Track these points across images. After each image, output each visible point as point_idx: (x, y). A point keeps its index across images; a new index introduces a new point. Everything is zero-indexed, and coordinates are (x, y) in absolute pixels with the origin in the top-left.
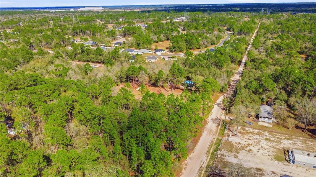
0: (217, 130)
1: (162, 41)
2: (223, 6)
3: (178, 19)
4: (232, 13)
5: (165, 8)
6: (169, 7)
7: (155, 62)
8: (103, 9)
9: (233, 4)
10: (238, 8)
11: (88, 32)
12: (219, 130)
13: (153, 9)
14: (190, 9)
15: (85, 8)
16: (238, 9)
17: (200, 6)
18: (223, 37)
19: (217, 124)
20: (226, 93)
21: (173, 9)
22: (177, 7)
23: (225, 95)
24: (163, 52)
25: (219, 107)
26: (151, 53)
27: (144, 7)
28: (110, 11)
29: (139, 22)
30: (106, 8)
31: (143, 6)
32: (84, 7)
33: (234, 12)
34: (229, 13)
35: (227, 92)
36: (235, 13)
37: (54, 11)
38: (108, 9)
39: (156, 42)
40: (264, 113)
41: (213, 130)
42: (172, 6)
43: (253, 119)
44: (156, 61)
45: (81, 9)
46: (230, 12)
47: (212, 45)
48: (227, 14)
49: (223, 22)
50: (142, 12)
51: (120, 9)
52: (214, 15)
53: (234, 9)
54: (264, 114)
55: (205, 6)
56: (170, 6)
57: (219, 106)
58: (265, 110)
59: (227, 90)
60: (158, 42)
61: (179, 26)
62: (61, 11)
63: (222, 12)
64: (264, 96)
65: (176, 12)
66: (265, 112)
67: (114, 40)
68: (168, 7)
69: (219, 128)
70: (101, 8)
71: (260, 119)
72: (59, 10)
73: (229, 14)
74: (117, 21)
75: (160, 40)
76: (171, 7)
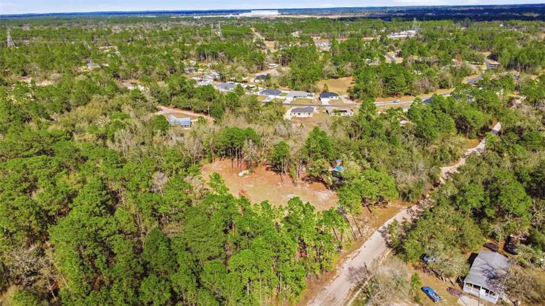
0: (348, 301)
1: (346, 76)
2: (507, 9)
3: (402, 33)
4: (517, 24)
5: (389, 12)
6: (398, 12)
7: (308, 118)
8: (280, 14)
9: (531, 5)
10: (535, 13)
11: (221, 54)
12: (352, 304)
13: (367, 14)
14: (434, 15)
15: (251, 12)
16: (536, 15)
17: (458, 9)
18: (473, 72)
19: (354, 285)
20: (418, 203)
21: (402, 14)
22: (414, 10)
23: (414, 208)
24: (334, 98)
25: (383, 239)
26: (312, 98)
27: (352, 12)
28: (288, 17)
29: (325, 39)
30: (284, 13)
31: (351, 10)
32: (249, 11)
33: (523, 20)
34: (511, 24)
35: (421, 202)
36: (524, 22)
37: (199, 17)
38: (287, 15)
39: (334, 78)
40: (481, 274)
41: (338, 300)
42: (404, 10)
43: (450, 285)
44: (311, 115)
45: (244, 14)
46: (513, 22)
47: (441, 87)
48: (505, 25)
49: (488, 40)
50: (342, 19)
51: (307, 14)
52: (476, 26)
53: (527, 15)
54: (479, 277)
55: (468, 8)
56: (400, 9)
57: (383, 236)
58: (486, 267)
59: (424, 197)
60: (336, 78)
61: (395, 48)
62: (210, 18)
63: (496, 22)
64: (497, 227)
65: (403, 21)
66: (483, 272)
67: (262, 69)
68: (396, 10)
69: (356, 296)
70: (275, 14)
71: (466, 289)
72: (207, 17)
73: (509, 25)
74: (287, 35)
75: (343, 74)
76: (401, 12)
